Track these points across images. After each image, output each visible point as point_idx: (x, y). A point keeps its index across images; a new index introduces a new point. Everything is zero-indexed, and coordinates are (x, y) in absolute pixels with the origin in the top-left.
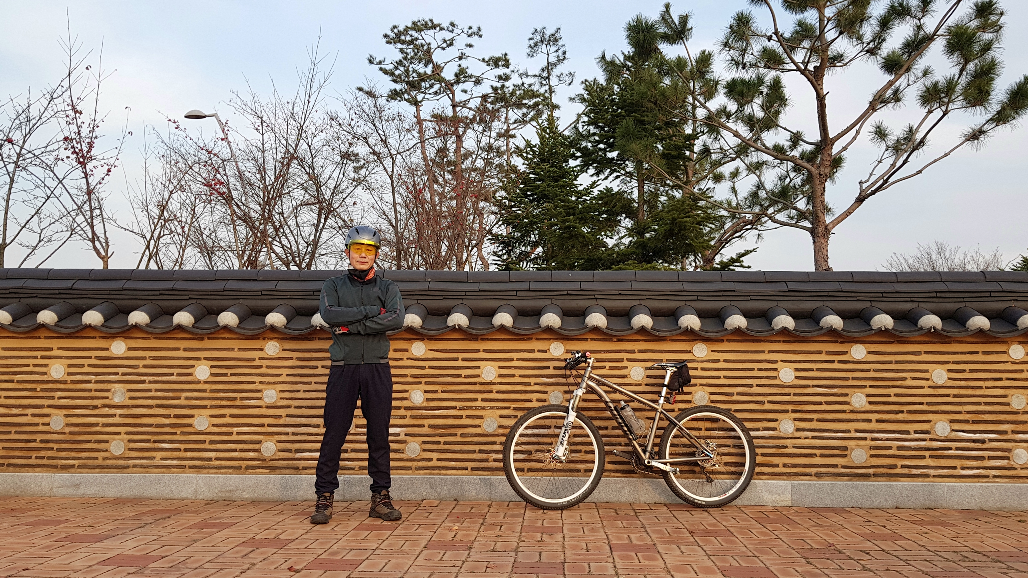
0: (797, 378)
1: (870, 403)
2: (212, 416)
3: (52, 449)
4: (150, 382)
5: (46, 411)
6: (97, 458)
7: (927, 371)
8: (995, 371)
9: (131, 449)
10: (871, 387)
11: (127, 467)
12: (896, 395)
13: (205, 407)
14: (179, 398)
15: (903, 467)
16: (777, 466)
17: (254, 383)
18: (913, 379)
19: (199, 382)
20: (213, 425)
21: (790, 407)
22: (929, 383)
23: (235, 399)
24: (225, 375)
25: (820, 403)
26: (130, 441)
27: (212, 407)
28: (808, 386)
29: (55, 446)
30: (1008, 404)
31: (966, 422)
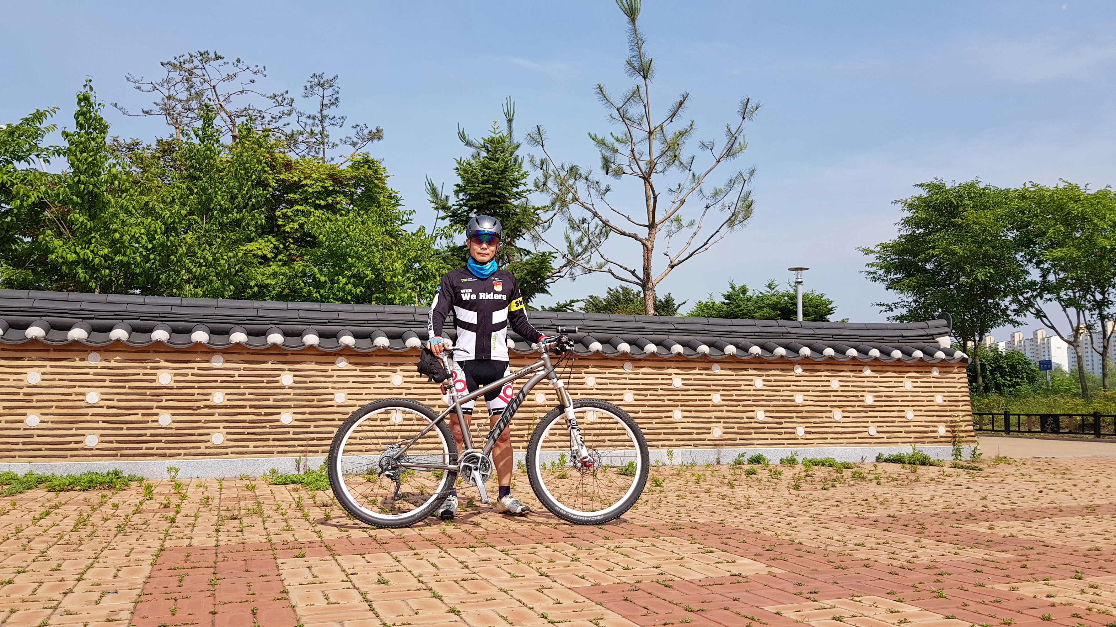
0: (684, 384)
1: (723, 400)
2: (295, 413)
3: (161, 441)
4: (245, 388)
5: (155, 411)
6: (199, 448)
7: (752, 380)
8: (787, 381)
9: (228, 440)
10: (723, 390)
11: (227, 454)
12: (737, 395)
13: (289, 407)
14: (269, 400)
15: (741, 439)
16: (672, 440)
17: (327, 388)
18: (745, 385)
19: (283, 388)
20: (296, 420)
21: (679, 403)
22: (753, 388)
23: (313, 400)
24: (305, 382)
25: (696, 401)
26: (228, 433)
27: (295, 407)
28: (688, 390)
29: (164, 439)
30: (794, 401)
31: (773, 411)
